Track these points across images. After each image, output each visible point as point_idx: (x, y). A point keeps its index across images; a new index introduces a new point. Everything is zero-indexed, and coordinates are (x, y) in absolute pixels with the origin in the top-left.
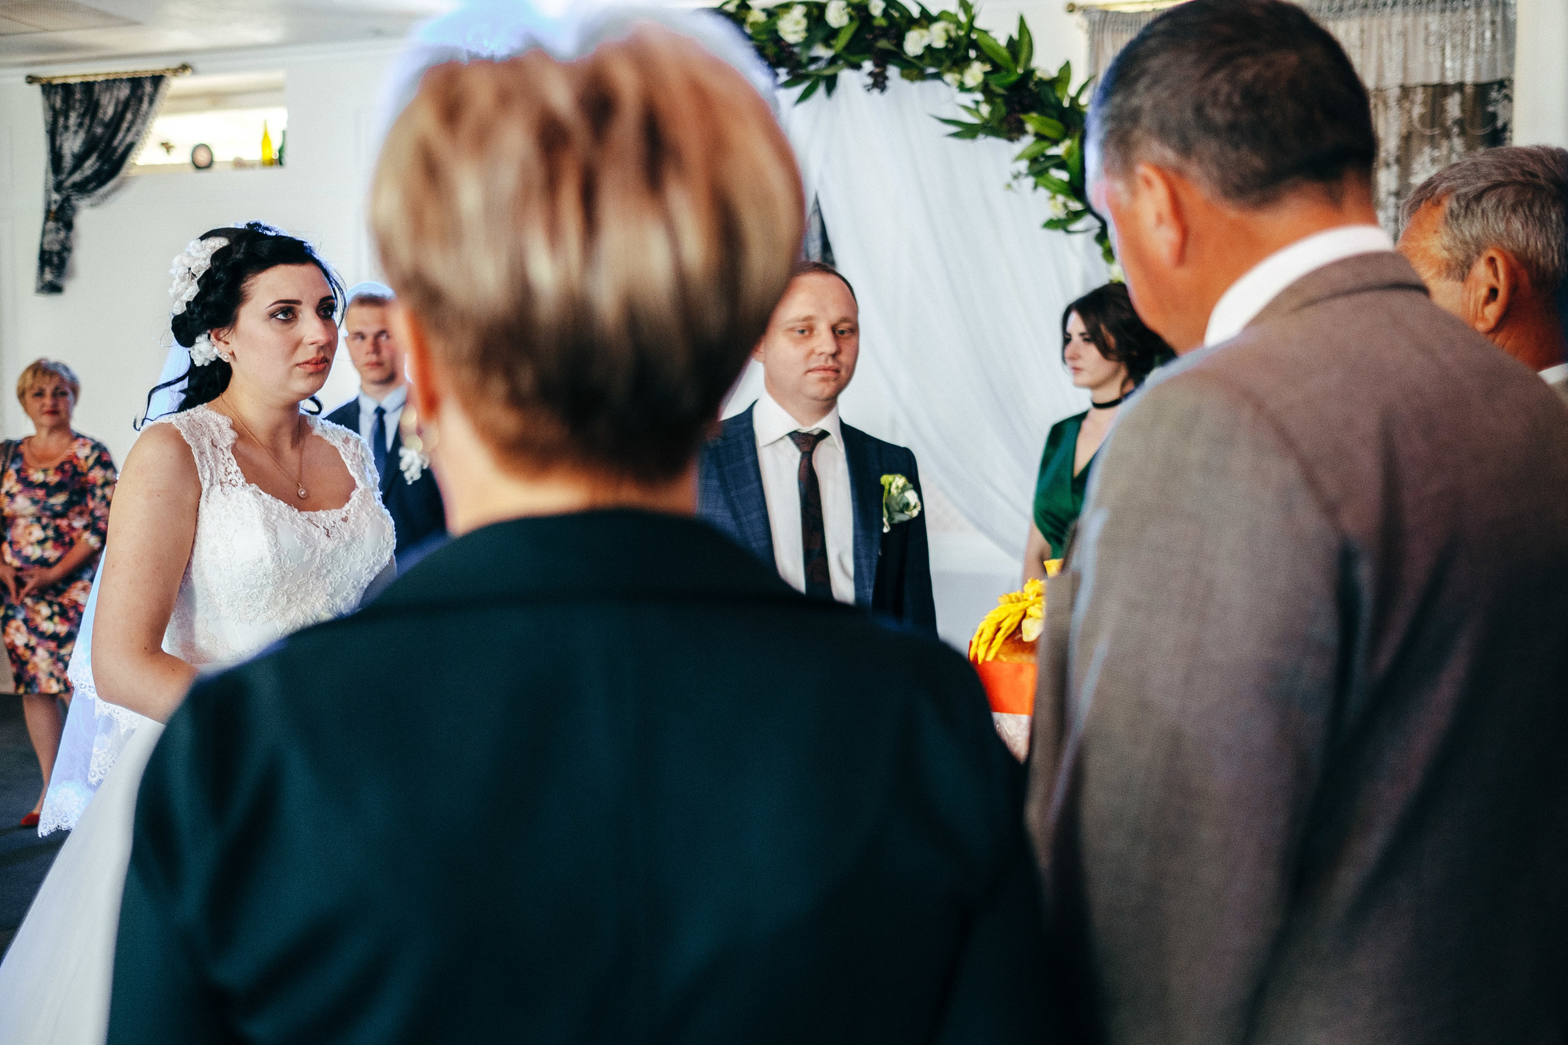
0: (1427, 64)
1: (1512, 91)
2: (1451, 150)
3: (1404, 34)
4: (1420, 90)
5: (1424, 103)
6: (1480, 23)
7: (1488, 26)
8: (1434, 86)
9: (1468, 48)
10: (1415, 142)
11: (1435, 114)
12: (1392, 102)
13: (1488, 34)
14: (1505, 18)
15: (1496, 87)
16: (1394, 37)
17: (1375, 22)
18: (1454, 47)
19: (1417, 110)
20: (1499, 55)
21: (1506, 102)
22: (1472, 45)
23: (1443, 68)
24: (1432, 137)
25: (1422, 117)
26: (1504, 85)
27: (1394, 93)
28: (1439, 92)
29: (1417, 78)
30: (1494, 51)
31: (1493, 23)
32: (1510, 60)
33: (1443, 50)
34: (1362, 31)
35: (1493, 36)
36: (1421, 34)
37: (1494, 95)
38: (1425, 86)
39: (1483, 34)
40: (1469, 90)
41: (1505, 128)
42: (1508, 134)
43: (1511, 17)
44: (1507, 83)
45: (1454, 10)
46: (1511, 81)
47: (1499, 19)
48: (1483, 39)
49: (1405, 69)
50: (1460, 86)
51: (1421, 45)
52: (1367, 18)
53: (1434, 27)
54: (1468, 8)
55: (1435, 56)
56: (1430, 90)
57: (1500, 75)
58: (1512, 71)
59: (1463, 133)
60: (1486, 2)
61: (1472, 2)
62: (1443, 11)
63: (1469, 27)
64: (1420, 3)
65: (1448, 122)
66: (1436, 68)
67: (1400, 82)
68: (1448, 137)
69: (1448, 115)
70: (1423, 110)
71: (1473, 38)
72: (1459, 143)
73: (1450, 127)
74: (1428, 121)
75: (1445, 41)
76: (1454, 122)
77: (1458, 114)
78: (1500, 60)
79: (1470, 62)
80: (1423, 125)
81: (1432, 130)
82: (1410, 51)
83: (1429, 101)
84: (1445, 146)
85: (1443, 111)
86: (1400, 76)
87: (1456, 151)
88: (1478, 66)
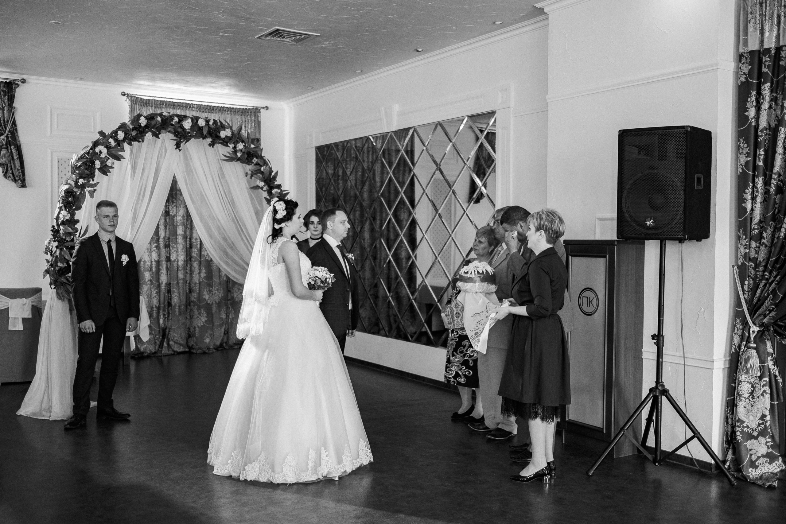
1: (261, 142)
6: (251, 120)
9: (248, 127)
13: (253, 124)
14: (258, 119)
17: (223, 115)
18: (245, 127)
20: (257, 130)
22: (249, 127)
30: (255, 129)
31: (255, 121)
32: (260, 133)
35: (255, 125)
37: (256, 142)
43: (260, 120)
44: (259, 139)
45: (244, 115)
47: (256, 120)
52: (220, 114)
53: (239, 120)
54: (248, 115)
57: (258, 137)
60: (253, 114)
61: (249, 114)
62: (241, 115)
63: (248, 121)
64: (235, 112)
71: (249, 125)
75: (242, 124)
78: (257, 132)
79: (249, 132)
88: (251, 133)
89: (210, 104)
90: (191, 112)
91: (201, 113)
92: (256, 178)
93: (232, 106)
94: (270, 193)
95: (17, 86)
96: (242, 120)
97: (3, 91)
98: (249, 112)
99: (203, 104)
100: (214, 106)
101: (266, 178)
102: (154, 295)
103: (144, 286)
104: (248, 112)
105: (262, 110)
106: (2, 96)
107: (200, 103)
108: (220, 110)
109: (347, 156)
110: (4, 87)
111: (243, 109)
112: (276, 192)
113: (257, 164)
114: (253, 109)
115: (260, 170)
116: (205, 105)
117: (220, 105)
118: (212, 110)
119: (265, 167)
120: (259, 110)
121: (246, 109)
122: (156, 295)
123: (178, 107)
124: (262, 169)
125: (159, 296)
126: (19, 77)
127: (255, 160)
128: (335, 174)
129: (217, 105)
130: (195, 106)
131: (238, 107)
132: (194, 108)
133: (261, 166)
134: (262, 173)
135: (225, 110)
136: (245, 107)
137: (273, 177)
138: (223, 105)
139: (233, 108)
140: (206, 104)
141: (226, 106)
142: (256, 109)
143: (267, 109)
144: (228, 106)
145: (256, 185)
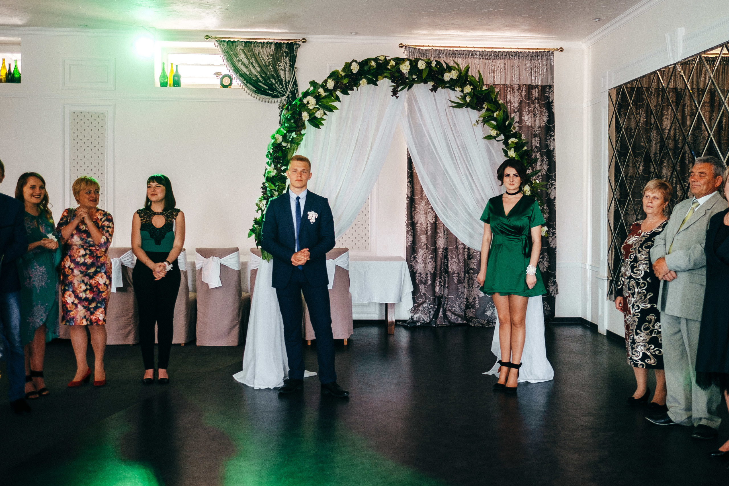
0: (527, 78)
1: (554, 89)
2: (535, 108)
3: (518, 66)
4: (524, 87)
6: (543, 65)
8: (529, 85)
9: (539, 73)
10: (523, 105)
11: (529, 95)
12: (515, 90)
13: (545, 69)
14: (550, 63)
15: (548, 87)
16: (516, 68)
18: (535, 72)
19: (524, 94)
20: (549, 76)
21: (552, 93)
22: (540, 73)
23: (531, 80)
24: (529, 103)
25: (525, 95)
26: (551, 87)
27: (516, 87)
28: (530, 88)
29: (524, 82)
30: (547, 75)
31: (546, 65)
32: (553, 78)
33: (531, 73)
34: (505, 64)
35: (547, 70)
37: (547, 90)
38: (526, 85)
39: (544, 68)
41: (552, 102)
42: (553, 104)
43: (552, 64)
45: (534, 60)
46: (553, 85)
47: (548, 64)
48: (544, 71)
49: (520, 79)
50: (537, 86)
51: (524, 71)
52: (506, 60)
53: (528, 65)
54: (539, 59)
55: (529, 75)
56: (527, 87)
57: (550, 83)
58: (553, 83)
59: (538, 103)
60: (544, 58)
61: (540, 57)
62: (531, 60)
63: (539, 66)
64: (524, 56)
65: (534, 98)
66: (529, 79)
67: (518, 83)
68: (534, 103)
69: (534, 95)
70: (525, 93)
71: (541, 70)
72: (537, 106)
73: (534, 100)
74: (527, 97)
75: (532, 70)
76: (536, 98)
77: (537, 96)
78: (549, 78)
79: (540, 78)
80: (525, 99)
81: (529, 100)
82: (521, 73)
83: (527, 90)
84: (533, 106)
85: (532, 94)
86: (518, 81)
87: (537, 109)
88: (542, 79)
89: (495, 50)
90: (474, 60)
91: (484, 60)
93: (520, 51)
95: (298, 46)
96: (531, 65)
97: (285, 52)
98: (540, 56)
99: (487, 50)
100: (499, 52)
102: (429, 260)
103: (420, 250)
104: (538, 56)
105: (555, 53)
106: (285, 57)
107: (483, 50)
108: (506, 56)
109: (662, 101)
110: (286, 48)
111: (533, 52)
114: (545, 52)
116: (488, 51)
117: (506, 50)
118: (497, 56)
120: (552, 53)
121: (536, 52)
122: (431, 260)
123: (459, 56)
125: (436, 262)
126: (300, 37)
128: (647, 122)
129: (502, 50)
130: (478, 53)
131: (527, 51)
132: (477, 55)
135: (512, 56)
136: (535, 51)
138: (509, 50)
139: (522, 52)
140: (490, 50)
141: (513, 50)
142: (549, 52)
143: (561, 51)
144: (515, 50)
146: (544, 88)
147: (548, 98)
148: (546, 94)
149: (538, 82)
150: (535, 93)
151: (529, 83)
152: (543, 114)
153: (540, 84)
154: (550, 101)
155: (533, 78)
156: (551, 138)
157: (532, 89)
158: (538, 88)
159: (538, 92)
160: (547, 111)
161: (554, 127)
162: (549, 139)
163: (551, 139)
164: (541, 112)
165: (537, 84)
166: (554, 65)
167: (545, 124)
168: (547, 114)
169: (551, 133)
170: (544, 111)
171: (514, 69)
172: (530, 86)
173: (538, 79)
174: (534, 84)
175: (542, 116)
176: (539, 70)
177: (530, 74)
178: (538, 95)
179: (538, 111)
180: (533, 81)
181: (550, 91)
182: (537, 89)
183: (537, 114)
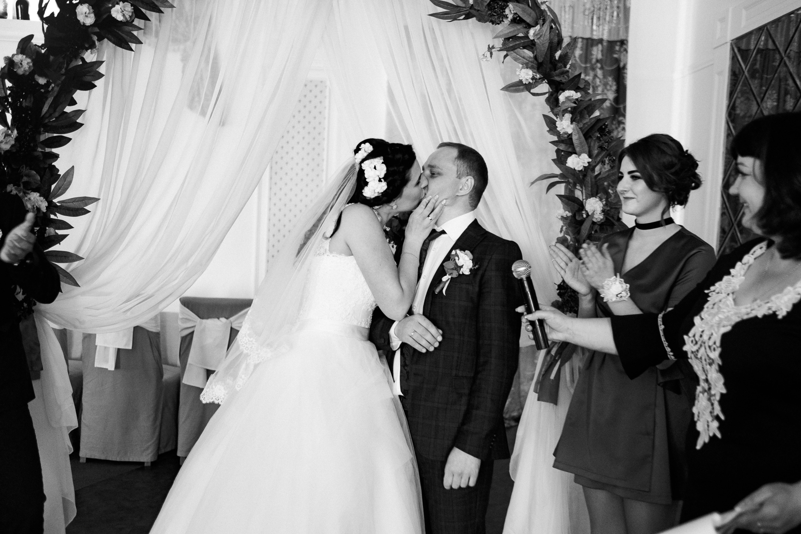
0: (584, 26)
1: (628, 47)
2: (595, 76)
3: (572, 7)
4: (580, 40)
5: (582, 49)
6: (612, 7)
7: (615, 8)
8: (587, 39)
9: (605, 19)
11: (587, 56)
13: (615, 14)
14: (625, 5)
15: (618, 44)
16: (567, 9)
18: (599, 18)
19: (578, 53)
20: (622, 25)
21: (625, 52)
22: (607, 18)
23: (592, 30)
24: (586, 68)
25: (581, 56)
26: (623, 43)
28: (590, 43)
29: (579, 33)
30: (618, 23)
31: (618, 7)
32: (627, 29)
33: (592, 19)
35: (618, 15)
36: (582, 9)
37: (617, 48)
38: (583, 38)
39: (613, 13)
40: (605, 44)
41: (624, 67)
42: (625, 71)
43: (628, 5)
44: (625, 42)
46: (627, 41)
47: (621, 5)
48: (613, 17)
49: (573, 28)
50: (601, 41)
51: (581, 16)
53: (587, 6)
55: (588, 22)
56: (585, 41)
57: (622, 37)
58: (627, 36)
59: (602, 68)
63: (606, 9)
65: (594, 61)
66: (588, 29)
67: (570, 34)
68: (593, 69)
69: (594, 57)
70: (581, 52)
71: (608, 14)
72: (599, 73)
73: (595, 64)
74: (583, 59)
75: (593, 14)
76: (597, 61)
77: (600, 56)
78: (621, 29)
79: (606, 28)
80: (581, 61)
81: (586, 62)
82: (575, 18)
83: (584, 47)
84: (592, 74)
85: (592, 54)
86: (570, 30)
87: (598, 78)
88: (610, 31)
92: (516, 59)
94: (553, 101)
96: (594, 7)
101: (540, 60)
112: (567, 98)
113: (517, 20)
115: (527, 37)
119: (538, 27)
124: (532, 32)
127: (511, 10)
133: (529, 26)
134: (531, 45)
137: (560, 57)
145: (516, 80)
146: (612, 43)
147: (618, 61)
148: (615, 56)
149: (603, 34)
150: (597, 52)
151: (588, 36)
152: (608, 87)
153: (605, 37)
154: (622, 65)
155: (595, 27)
156: (619, 126)
157: (592, 46)
158: (602, 44)
159: (602, 51)
160: (615, 83)
161: (625, 108)
162: (617, 128)
163: (620, 129)
164: (605, 85)
165: (600, 37)
166: (629, 8)
167: (611, 104)
168: (614, 88)
169: (621, 118)
170: (610, 83)
171: (565, 12)
172: (590, 41)
173: (603, 30)
174: (595, 37)
175: (606, 91)
176: (606, 15)
177: (590, 21)
178: (602, 55)
179: (600, 82)
180: (595, 33)
181: (622, 50)
182: (600, 46)
183: (599, 85)
